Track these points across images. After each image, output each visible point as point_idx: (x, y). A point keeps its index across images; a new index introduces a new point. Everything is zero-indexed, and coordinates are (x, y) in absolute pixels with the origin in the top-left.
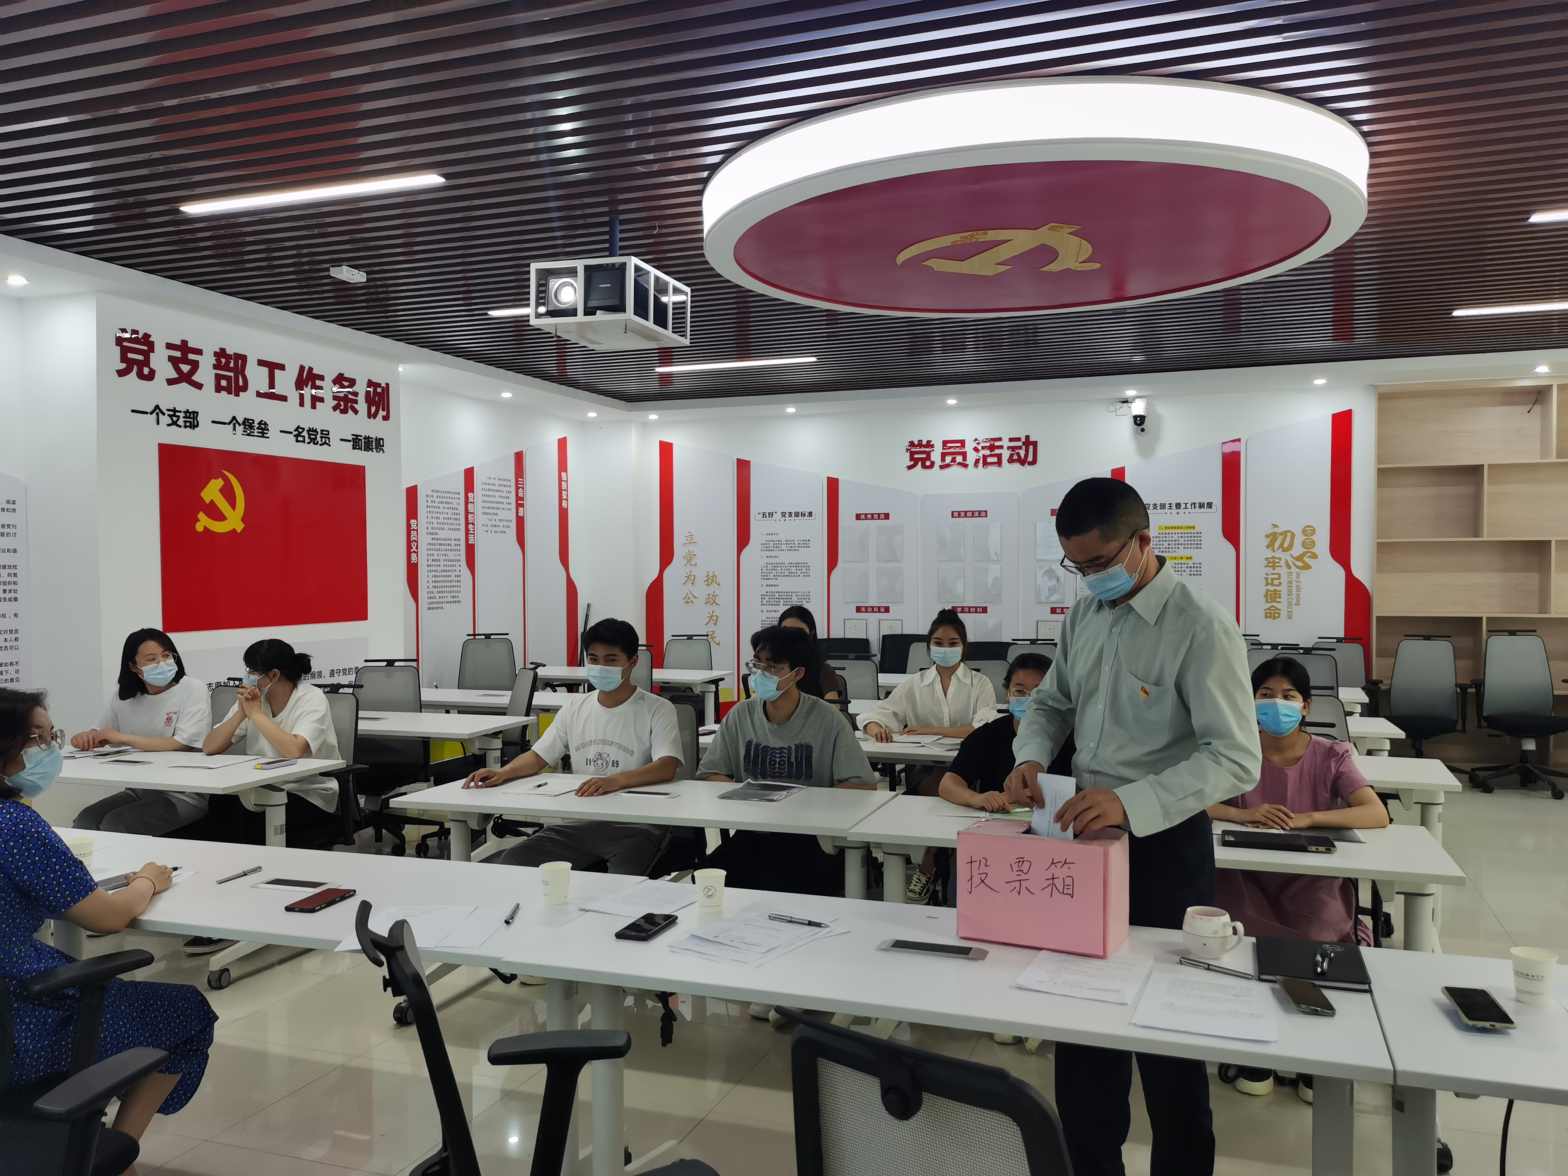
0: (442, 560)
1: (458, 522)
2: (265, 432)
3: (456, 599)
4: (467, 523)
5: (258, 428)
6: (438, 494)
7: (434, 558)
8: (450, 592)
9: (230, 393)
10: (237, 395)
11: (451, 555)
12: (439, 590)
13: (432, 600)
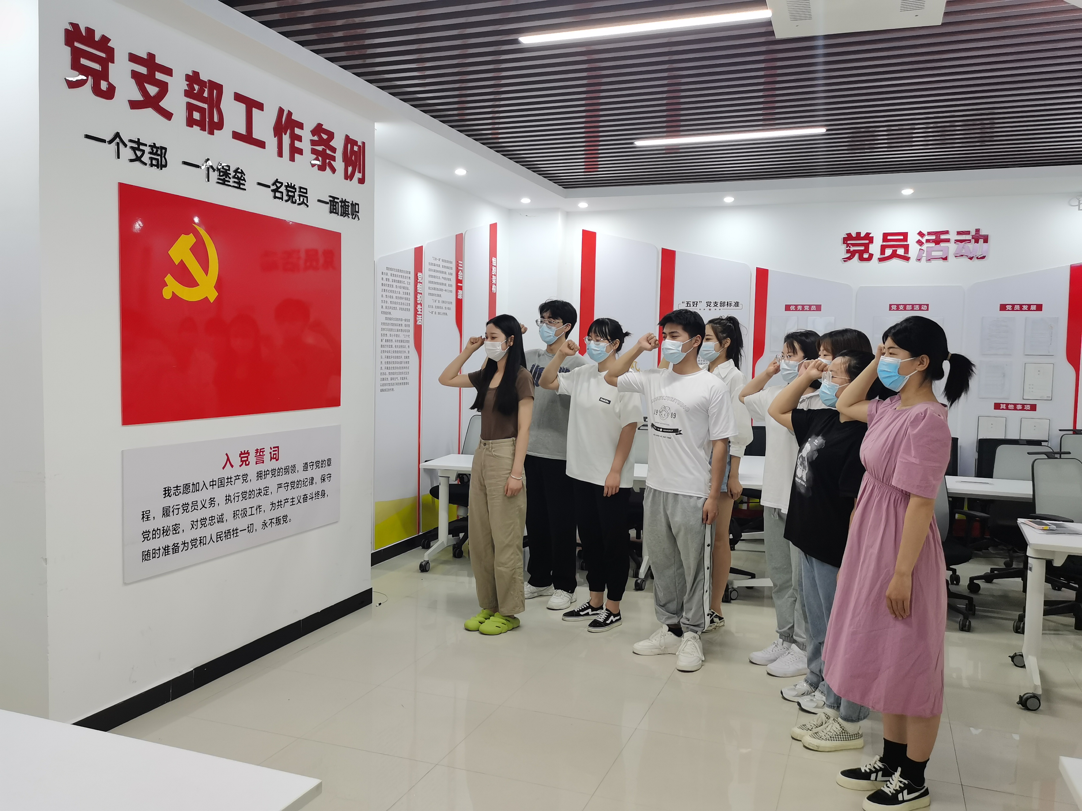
0: (394, 341)
1: (408, 302)
2: (241, 182)
3: (405, 381)
4: (416, 304)
5: (234, 177)
6: (393, 272)
7: (387, 338)
8: (400, 373)
9: (203, 129)
10: (211, 133)
11: (402, 336)
12: (390, 371)
13: (384, 382)
